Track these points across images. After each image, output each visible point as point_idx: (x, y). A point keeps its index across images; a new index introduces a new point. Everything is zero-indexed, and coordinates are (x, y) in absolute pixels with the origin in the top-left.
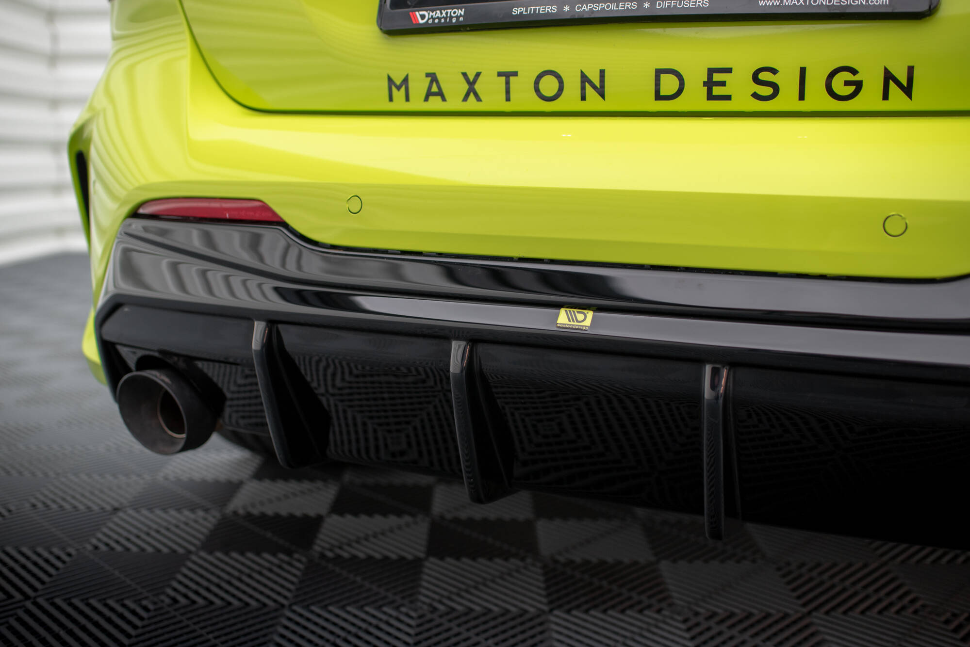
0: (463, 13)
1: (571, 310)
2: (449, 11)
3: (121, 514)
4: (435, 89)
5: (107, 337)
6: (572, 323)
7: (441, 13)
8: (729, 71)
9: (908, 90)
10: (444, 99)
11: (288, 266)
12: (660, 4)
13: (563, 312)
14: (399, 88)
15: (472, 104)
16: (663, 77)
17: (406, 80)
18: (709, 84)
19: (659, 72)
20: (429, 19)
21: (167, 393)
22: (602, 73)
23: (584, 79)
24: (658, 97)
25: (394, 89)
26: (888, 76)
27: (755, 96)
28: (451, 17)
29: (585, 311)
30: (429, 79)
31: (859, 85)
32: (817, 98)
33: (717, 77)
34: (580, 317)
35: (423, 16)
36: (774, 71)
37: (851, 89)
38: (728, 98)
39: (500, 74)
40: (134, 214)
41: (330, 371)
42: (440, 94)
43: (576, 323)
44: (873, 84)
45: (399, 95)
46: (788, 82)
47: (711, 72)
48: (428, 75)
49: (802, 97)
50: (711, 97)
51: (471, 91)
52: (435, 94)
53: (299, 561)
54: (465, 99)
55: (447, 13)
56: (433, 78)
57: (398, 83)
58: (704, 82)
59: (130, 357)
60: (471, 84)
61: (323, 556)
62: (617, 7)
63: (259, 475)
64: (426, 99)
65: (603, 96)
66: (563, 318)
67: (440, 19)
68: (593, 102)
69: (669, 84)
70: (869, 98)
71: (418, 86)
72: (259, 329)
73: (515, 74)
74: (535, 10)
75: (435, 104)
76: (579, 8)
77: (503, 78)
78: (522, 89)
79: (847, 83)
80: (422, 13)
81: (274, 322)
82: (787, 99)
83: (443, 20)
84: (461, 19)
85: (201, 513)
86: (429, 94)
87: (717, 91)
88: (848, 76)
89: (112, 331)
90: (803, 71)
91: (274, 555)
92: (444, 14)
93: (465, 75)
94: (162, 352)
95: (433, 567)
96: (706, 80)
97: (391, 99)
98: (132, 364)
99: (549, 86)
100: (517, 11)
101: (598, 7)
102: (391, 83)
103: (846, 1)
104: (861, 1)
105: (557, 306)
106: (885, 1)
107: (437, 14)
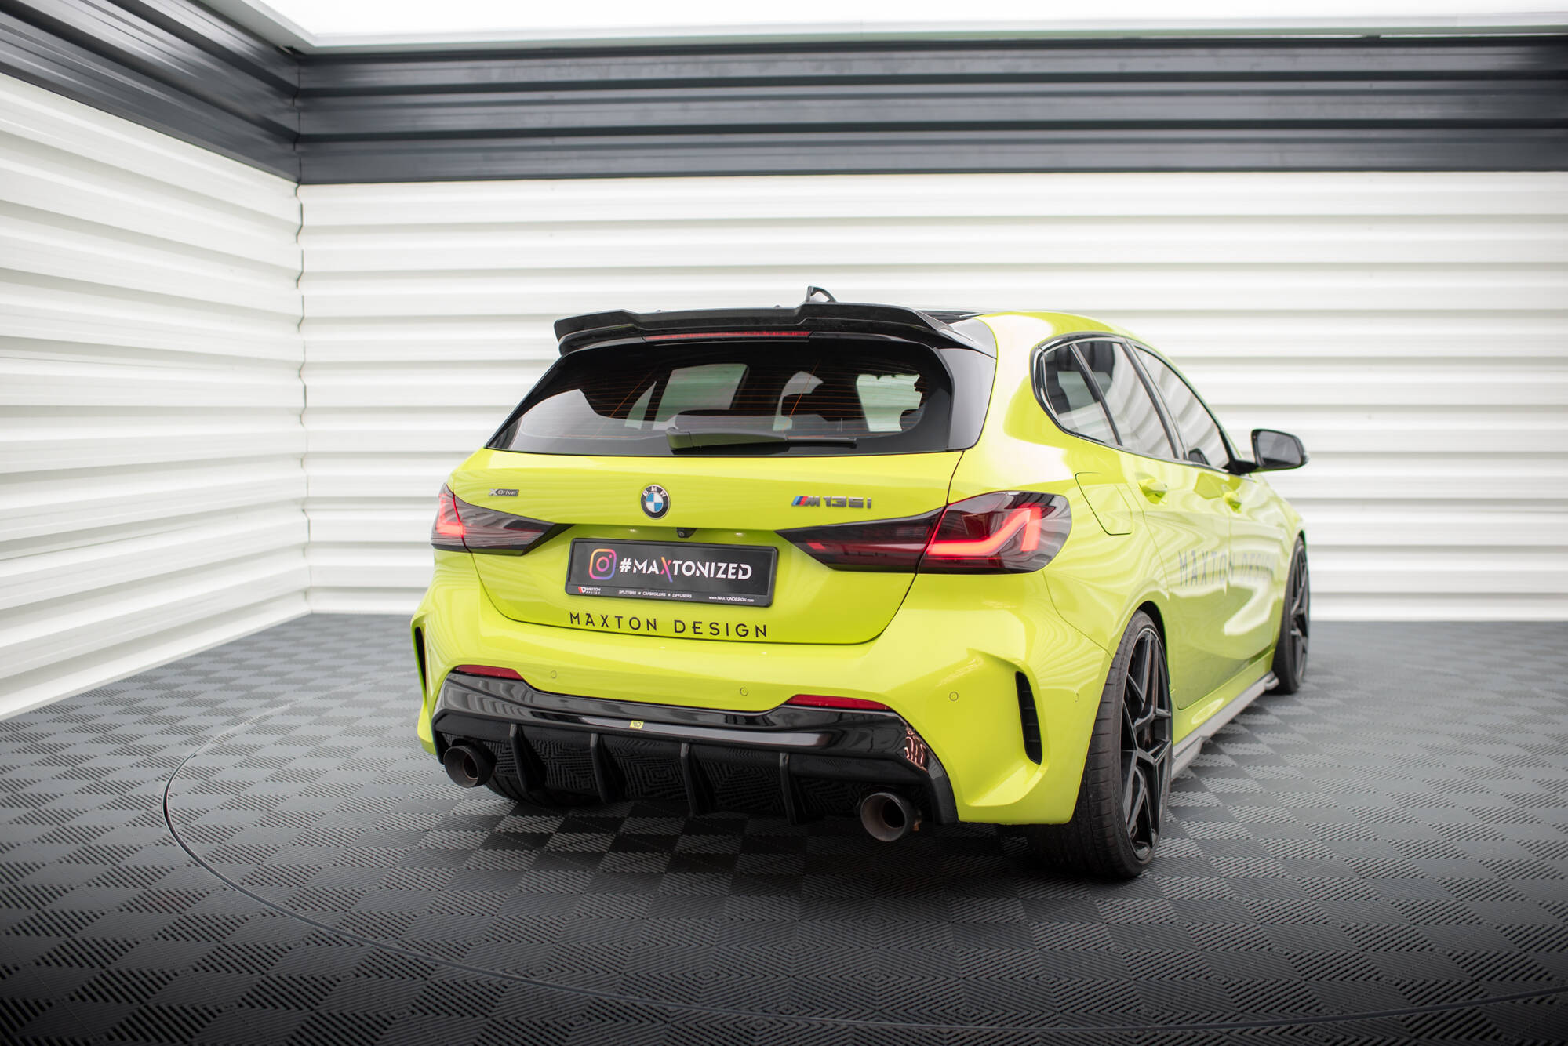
0: (600, 590)
1: (636, 721)
2: (594, 588)
3: (430, 832)
4: (590, 620)
5: (438, 729)
6: (635, 727)
8: (701, 623)
9: (764, 634)
10: (594, 625)
11: (526, 699)
12: (674, 595)
13: (633, 722)
14: (575, 618)
15: (605, 628)
16: (677, 623)
17: (578, 616)
18: (694, 627)
19: (676, 622)
20: (586, 591)
21: (468, 755)
22: (655, 620)
23: (648, 622)
24: (676, 632)
25: (573, 618)
26: (757, 628)
27: (711, 633)
28: (595, 592)
29: (641, 722)
30: (587, 616)
31: (747, 631)
32: (733, 636)
33: (697, 625)
34: (638, 724)
35: (584, 589)
36: (717, 624)
37: (745, 632)
38: (701, 633)
39: (615, 617)
40: (454, 671)
41: (543, 746)
42: (592, 622)
43: (637, 727)
44: (752, 632)
45: (575, 621)
46: (722, 629)
47: (695, 623)
48: (587, 614)
49: (728, 634)
50: (695, 633)
51: (605, 622)
52: (590, 623)
53: (536, 853)
54: (603, 626)
56: (589, 616)
57: (575, 616)
58: (692, 627)
59: (449, 739)
60: (605, 620)
61: (549, 851)
62: (658, 595)
63: (514, 813)
64: (587, 624)
65: (656, 629)
66: (632, 725)
67: (591, 592)
68: (652, 631)
69: (680, 627)
70: (751, 636)
71: (583, 619)
72: (513, 728)
73: (621, 617)
74: (627, 592)
75: (590, 626)
76: (644, 594)
77: (617, 619)
78: (625, 622)
79: (744, 630)
81: (520, 725)
82: (722, 635)
84: (599, 593)
85: (478, 832)
86: (588, 622)
87: (697, 630)
88: (743, 628)
89: (440, 727)
90: (727, 624)
91: (522, 851)
92: (592, 590)
93: (602, 616)
94: (465, 737)
95: (611, 856)
97: (572, 622)
98: (450, 744)
99: (635, 624)
100: (621, 592)
101: (651, 594)
102: (572, 615)
103: (739, 599)
104: (744, 600)
105: (631, 720)
106: (752, 600)
107: (590, 589)
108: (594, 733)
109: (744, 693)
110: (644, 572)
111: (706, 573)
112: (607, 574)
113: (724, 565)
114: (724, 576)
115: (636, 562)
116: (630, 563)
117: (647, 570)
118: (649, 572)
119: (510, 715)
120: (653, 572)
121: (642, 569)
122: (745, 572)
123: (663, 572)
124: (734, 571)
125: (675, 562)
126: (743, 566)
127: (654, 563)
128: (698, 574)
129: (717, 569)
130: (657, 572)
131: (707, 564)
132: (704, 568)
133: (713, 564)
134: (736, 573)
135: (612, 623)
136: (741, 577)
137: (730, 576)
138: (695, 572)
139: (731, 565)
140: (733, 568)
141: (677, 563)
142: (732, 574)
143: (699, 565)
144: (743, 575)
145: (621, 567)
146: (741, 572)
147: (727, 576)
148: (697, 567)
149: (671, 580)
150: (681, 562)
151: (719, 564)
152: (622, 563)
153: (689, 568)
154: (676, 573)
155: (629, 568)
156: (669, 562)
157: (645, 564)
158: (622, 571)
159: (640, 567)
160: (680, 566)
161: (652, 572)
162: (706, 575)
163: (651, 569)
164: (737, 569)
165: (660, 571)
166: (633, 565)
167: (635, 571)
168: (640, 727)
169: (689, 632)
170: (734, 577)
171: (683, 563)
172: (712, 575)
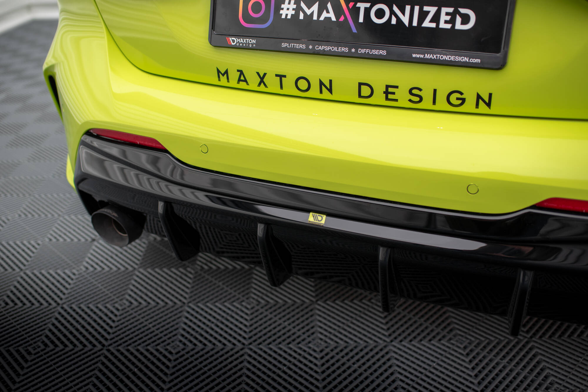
0: (255, 42)
1: (315, 214)
2: (248, 40)
4: (242, 78)
6: (316, 221)
7: (243, 41)
8: (397, 87)
9: (489, 105)
10: (248, 84)
12: (360, 51)
13: (311, 214)
14: (223, 75)
15: (262, 88)
16: (362, 86)
17: (226, 72)
18: (387, 93)
19: (360, 84)
20: (237, 43)
22: (331, 81)
23: (321, 83)
24: (360, 96)
25: (220, 75)
26: (479, 97)
27: (410, 100)
28: (249, 44)
29: (322, 215)
30: (239, 73)
31: (464, 100)
32: (442, 104)
33: (390, 90)
34: (320, 218)
35: (233, 41)
36: (420, 90)
37: (460, 102)
38: (396, 100)
39: (277, 75)
40: (89, 133)
42: (245, 81)
43: (317, 222)
44: (471, 100)
45: (224, 79)
46: (427, 96)
47: (387, 87)
48: (238, 71)
49: (434, 102)
50: (387, 99)
51: (262, 81)
52: (242, 81)
54: (259, 85)
55: (246, 41)
56: (241, 72)
57: (223, 73)
58: (384, 92)
60: (262, 78)
62: (338, 49)
64: (238, 83)
65: (331, 93)
66: (311, 218)
67: (243, 44)
68: (326, 94)
69: (365, 91)
70: (469, 106)
71: (234, 76)
72: (161, 205)
73: (285, 76)
74: (294, 45)
75: (243, 85)
76: (317, 48)
77: (279, 78)
78: (289, 83)
79: (458, 99)
80: (232, 38)
82: (427, 103)
83: (244, 45)
84: (254, 45)
86: (239, 80)
87: (390, 96)
88: (459, 96)
89: (84, 187)
90: (435, 91)
92: (245, 41)
93: (258, 73)
96: (385, 91)
97: (219, 80)
99: (303, 85)
100: (284, 45)
101: (328, 48)
102: (219, 72)
103: (458, 59)
104: (466, 59)
105: (308, 211)
106: (478, 61)
107: (241, 40)
108: (261, 223)
109: (472, 190)
110: (315, 18)
111: (406, 20)
112: (263, 20)
113: (432, 10)
114: (433, 25)
115: (303, 5)
116: (295, 6)
117: (320, 14)
118: (322, 18)
119: (156, 191)
120: (328, 19)
121: (312, 13)
122: (466, 19)
123: (342, 19)
124: (448, 18)
125: (359, 5)
126: (463, 11)
127: (329, 6)
128: (394, 21)
129: (423, 15)
130: (334, 19)
131: (408, 8)
132: (404, 14)
133: (417, 8)
134: (452, 21)
135: (272, 83)
136: (459, 26)
137: (443, 25)
138: (390, 19)
139: (444, 10)
140: (447, 14)
141: (362, 6)
142: (446, 22)
143: (395, 8)
144: (463, 23)
145: (281, 12)
146: (459, 19)
147: (438, 25)
148: (392, 12)
149: (354, 30)
150: (368, 5)
151: (426, 8)
152: (283, 6)
153: (380, 14)
154: (361, 20)
155: (293, 12)
156: (351, 4)
157: (315, 8)
158: (283, 17)
159: (309, 12)
160: (367, 11)
161: (326, 18)
162: (407, 24)
163: (324, 15)
164: (453, 16)
165: (337, 16)
166: (298, 9)
167: (301, 16)
168: (323, 222)
169: (379, 97)
170: (449, 26)
171: (371, 7)
172: (415, 23)
